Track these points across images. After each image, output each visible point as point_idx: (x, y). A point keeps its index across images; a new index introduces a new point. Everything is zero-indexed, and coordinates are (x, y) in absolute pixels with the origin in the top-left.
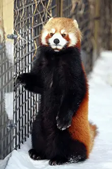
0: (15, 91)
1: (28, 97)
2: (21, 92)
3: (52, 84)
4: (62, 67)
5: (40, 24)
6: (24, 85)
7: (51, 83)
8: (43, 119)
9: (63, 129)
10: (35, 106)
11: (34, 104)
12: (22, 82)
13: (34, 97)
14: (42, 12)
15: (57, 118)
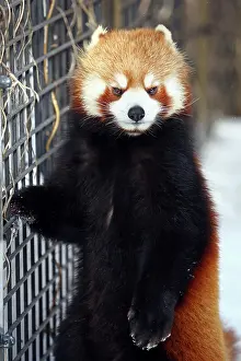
0: (6, 237)
1: (40, 255)
2: (21, 241)
3: (111, 213)
4: (139, 166)
5: (65, 46)
6: (31, 219)
7: (108, 211)
8: (88, 317)
9: (149, 347)
10: (57, 280)
11: (54, 273)
12: (25, 213)
13: (53, 253)
14: (69, 12)
15: (130, 314)
